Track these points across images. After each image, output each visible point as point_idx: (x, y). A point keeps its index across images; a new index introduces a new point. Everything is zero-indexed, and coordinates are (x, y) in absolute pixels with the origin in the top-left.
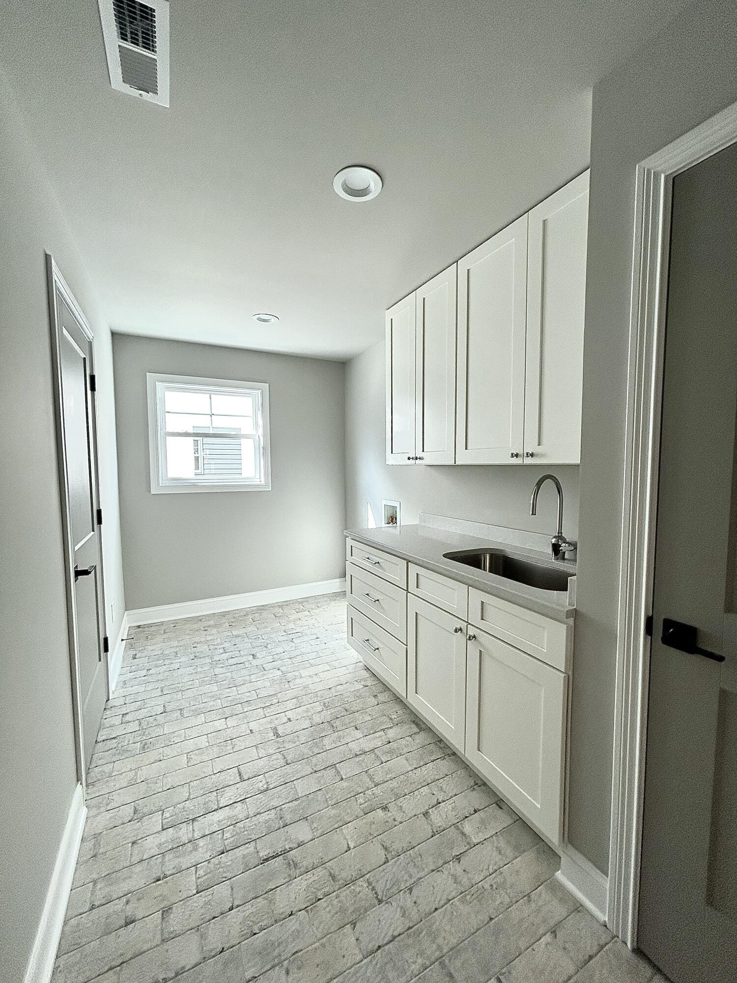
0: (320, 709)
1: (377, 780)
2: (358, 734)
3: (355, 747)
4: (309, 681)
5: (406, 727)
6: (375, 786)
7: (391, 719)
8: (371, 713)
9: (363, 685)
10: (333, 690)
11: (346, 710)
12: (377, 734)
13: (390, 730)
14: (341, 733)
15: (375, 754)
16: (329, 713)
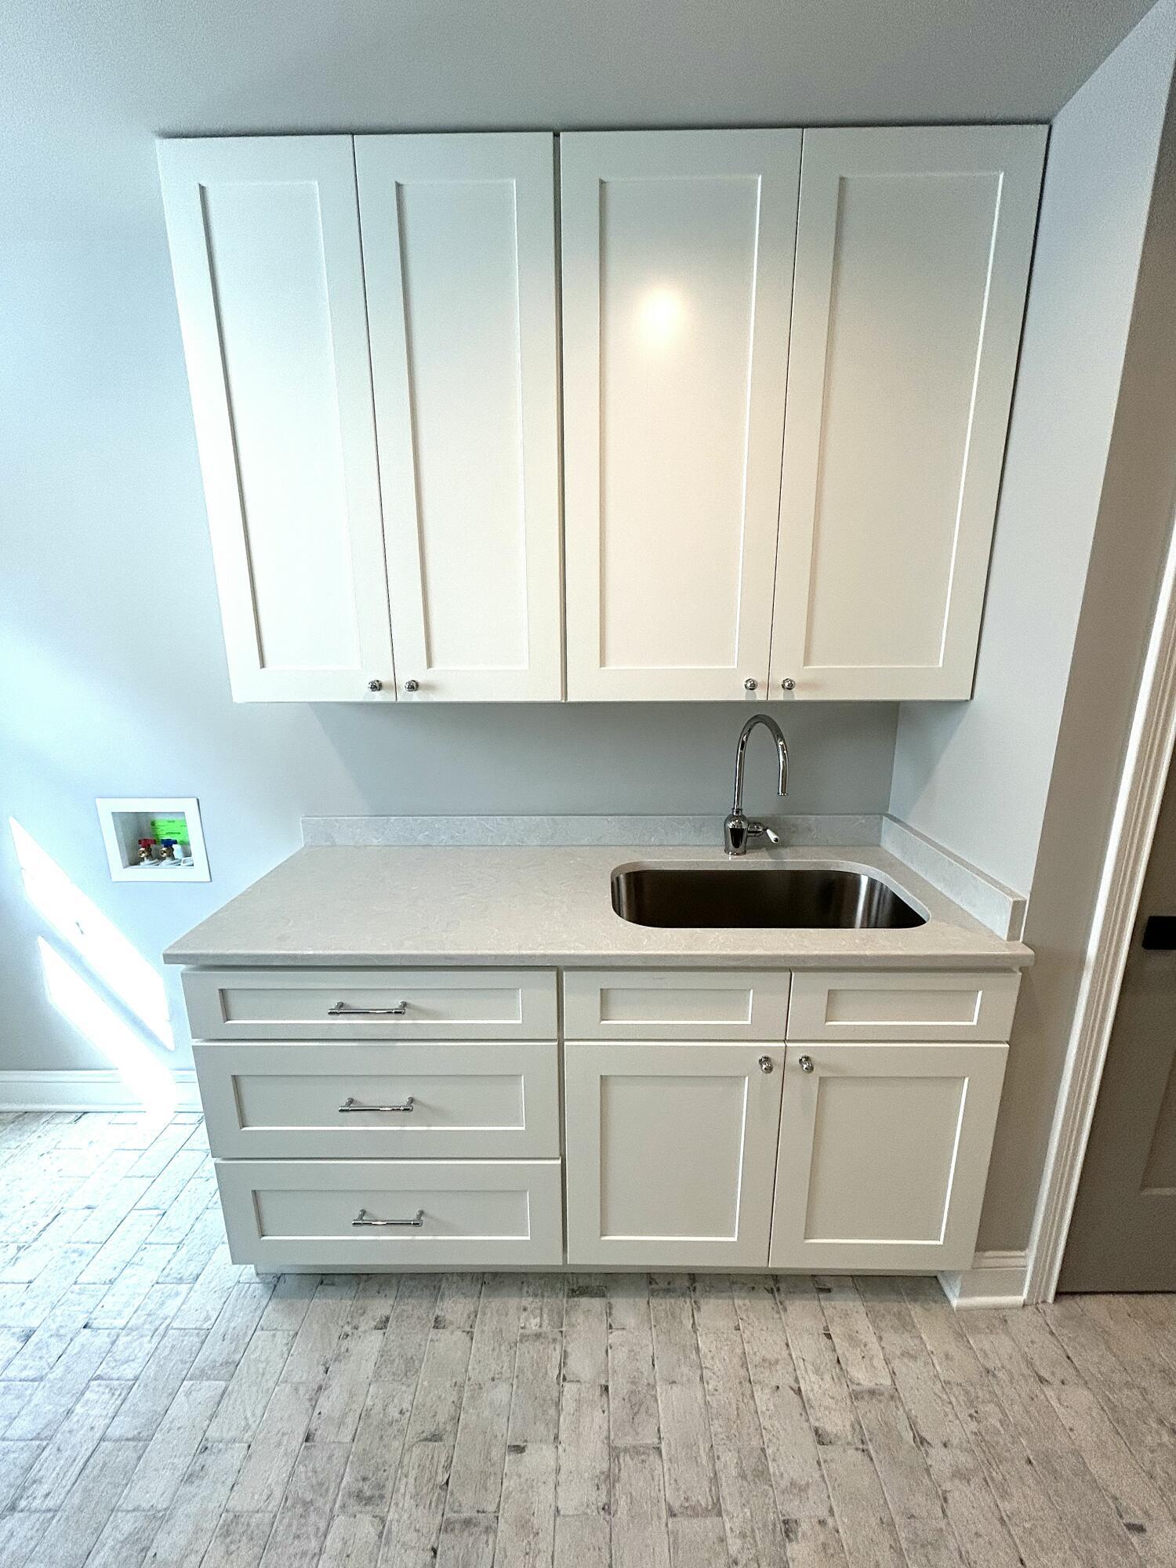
0: (366, 1527)
1: (703, 1499)
2: (539, 1457)
3: (577, 1496)
4: (210, 1497)
5: (578, 1318)
6: (720, 1514)
7: (538, 1336)
8: (491, 1375)
9: (376, 1328)
10: (323, 1433)
11: (435, 1438)
12: (568, 1403)
13: (571, 1361)
14: (509, 1512)
15: (626, 1450)
16: (408, 1503)
